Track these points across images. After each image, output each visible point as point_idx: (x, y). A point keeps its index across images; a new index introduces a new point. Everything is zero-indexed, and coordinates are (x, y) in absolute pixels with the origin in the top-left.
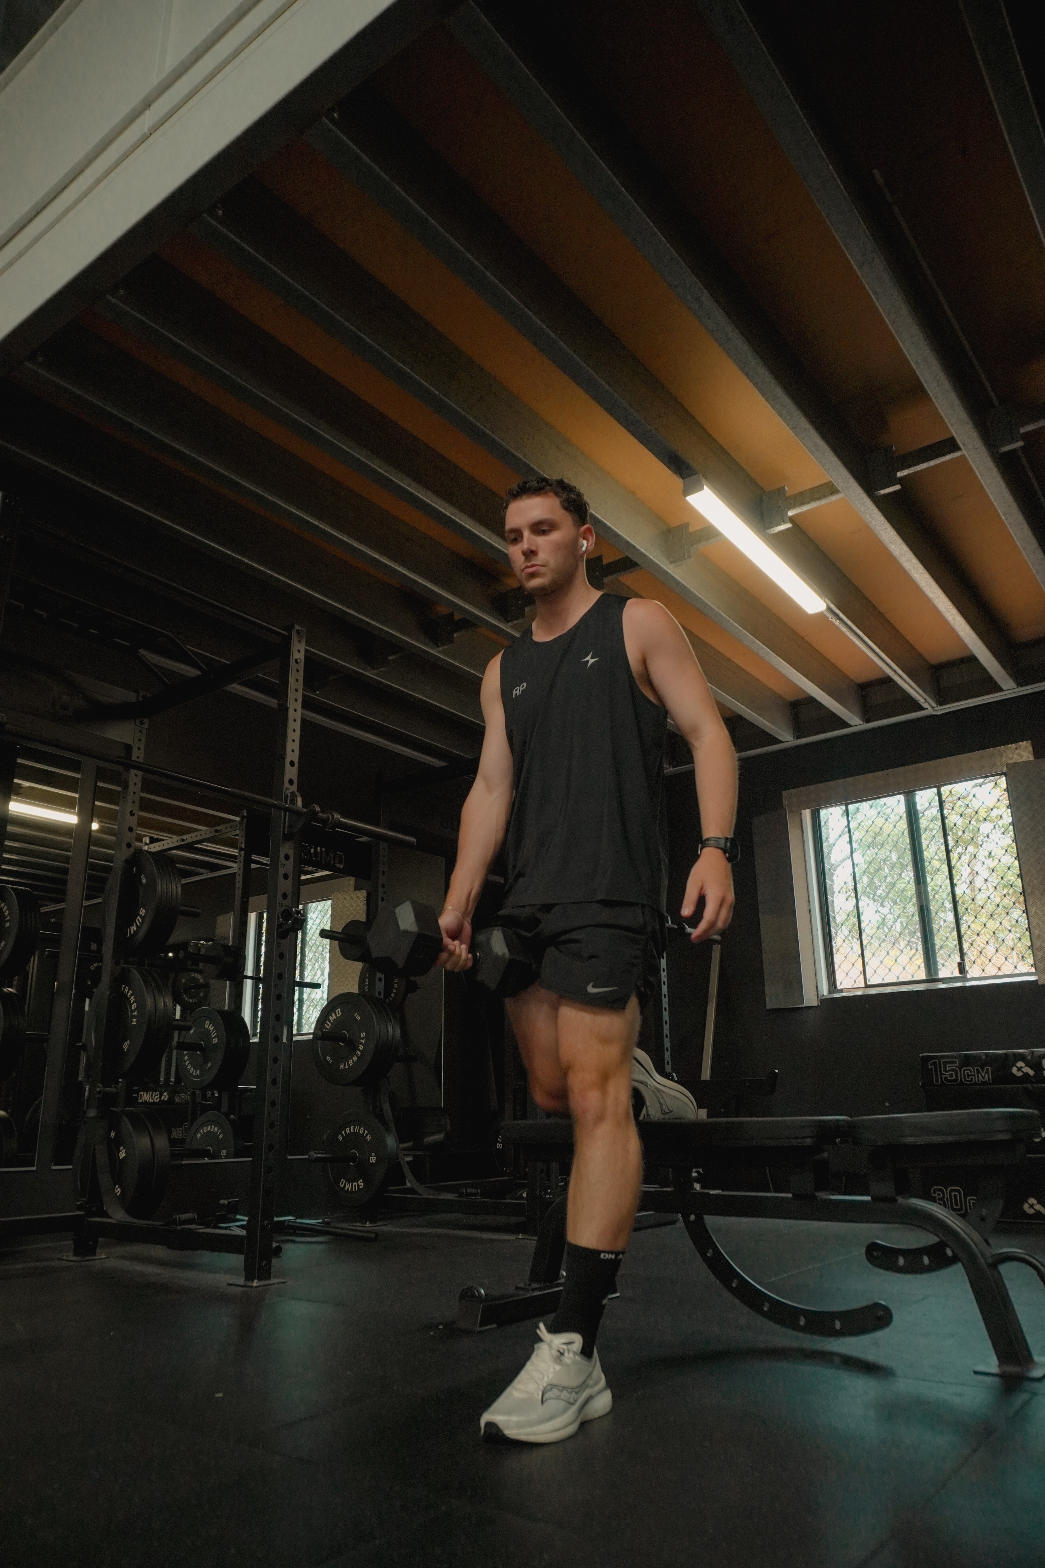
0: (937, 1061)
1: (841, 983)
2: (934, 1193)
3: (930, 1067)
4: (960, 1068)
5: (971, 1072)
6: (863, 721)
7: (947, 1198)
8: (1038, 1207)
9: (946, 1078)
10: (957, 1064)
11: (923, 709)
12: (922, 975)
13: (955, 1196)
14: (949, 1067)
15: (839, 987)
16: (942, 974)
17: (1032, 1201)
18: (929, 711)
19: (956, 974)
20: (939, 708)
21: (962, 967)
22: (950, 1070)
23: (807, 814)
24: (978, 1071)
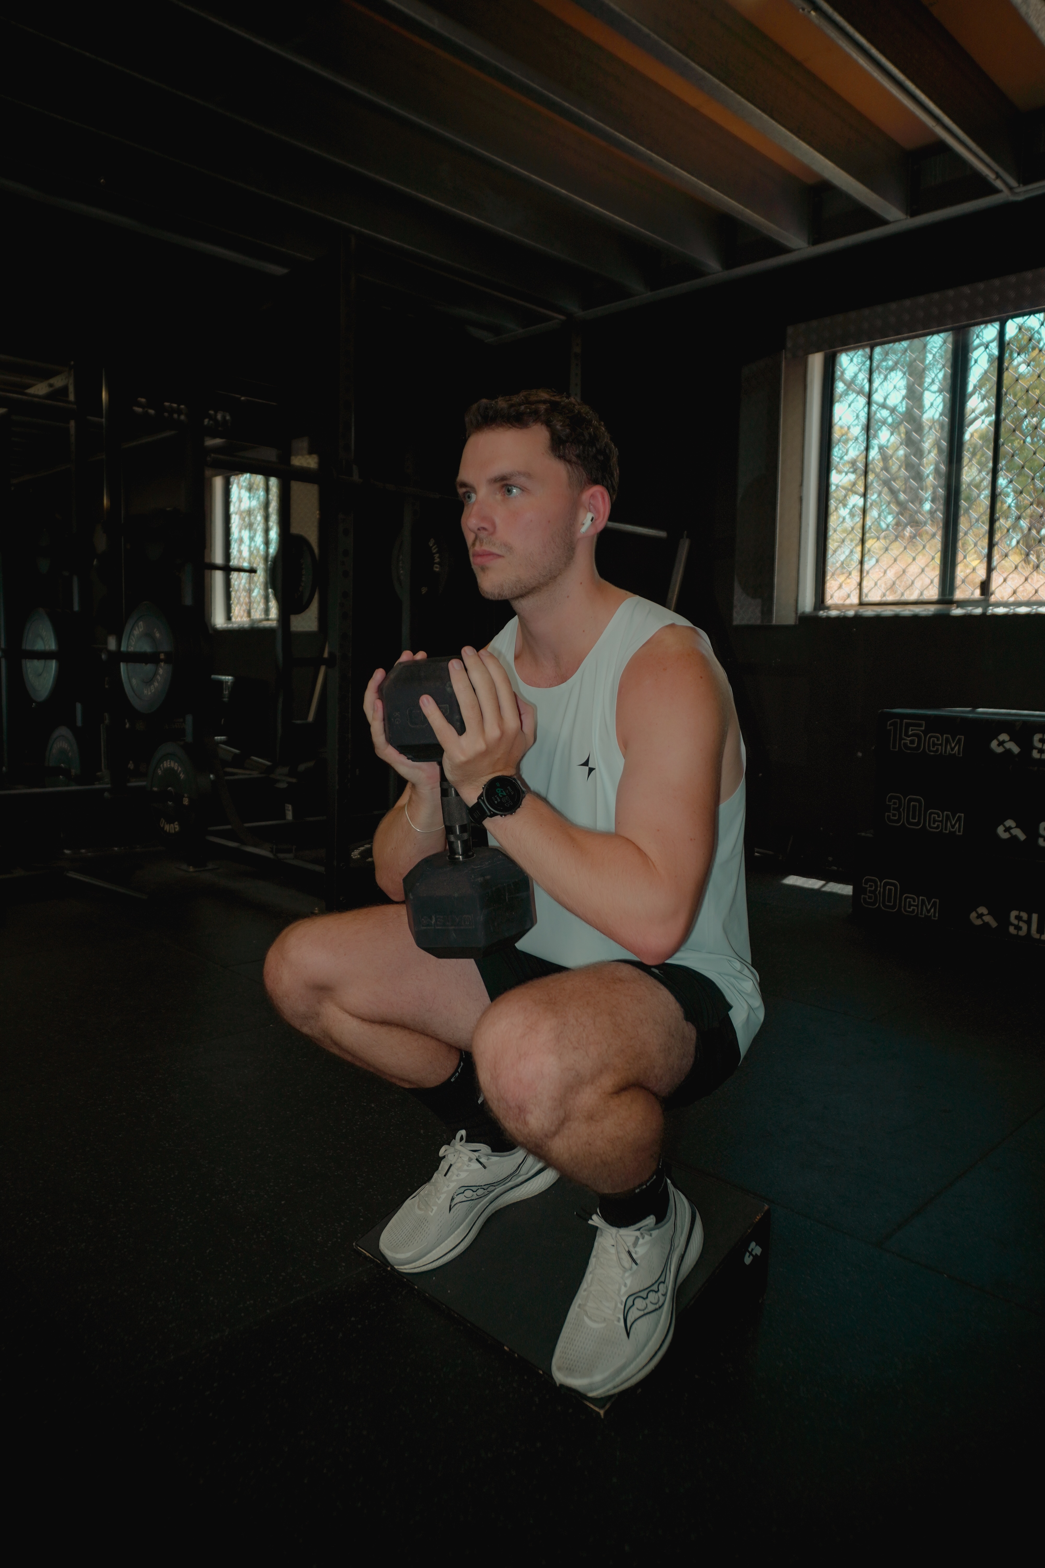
0: (899, 720)
1: (832, 597)
2: (866, 884)
3: (888, 728)
4: (926, 733)
5: (938, 740)
6: (907, 214)
7: (880, 891)
8: (988, 919)
9: (905, 744)
10: (923, 728)
11: (997, 191)
12: (933, 593)
13: (890, 890)
14: (912, 730)
15: (829, 601)
16: (959, 595)
17: (982, 910)
18: (1005, 196)
19: (977, 594)
20: (1023, 189)
21: (985, 587)
22: (912, 735)
23: (816, 361)
24: (947, 740)
